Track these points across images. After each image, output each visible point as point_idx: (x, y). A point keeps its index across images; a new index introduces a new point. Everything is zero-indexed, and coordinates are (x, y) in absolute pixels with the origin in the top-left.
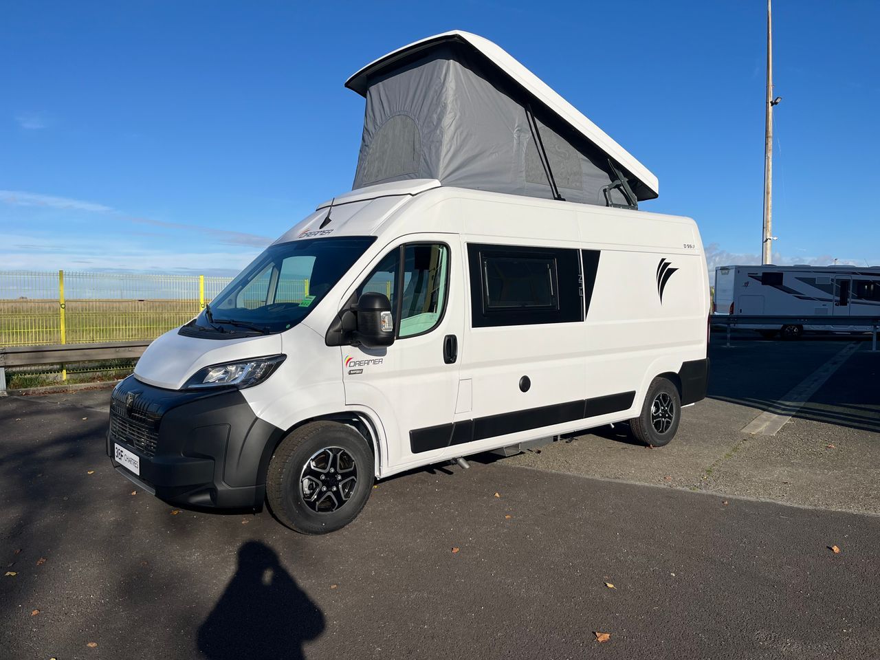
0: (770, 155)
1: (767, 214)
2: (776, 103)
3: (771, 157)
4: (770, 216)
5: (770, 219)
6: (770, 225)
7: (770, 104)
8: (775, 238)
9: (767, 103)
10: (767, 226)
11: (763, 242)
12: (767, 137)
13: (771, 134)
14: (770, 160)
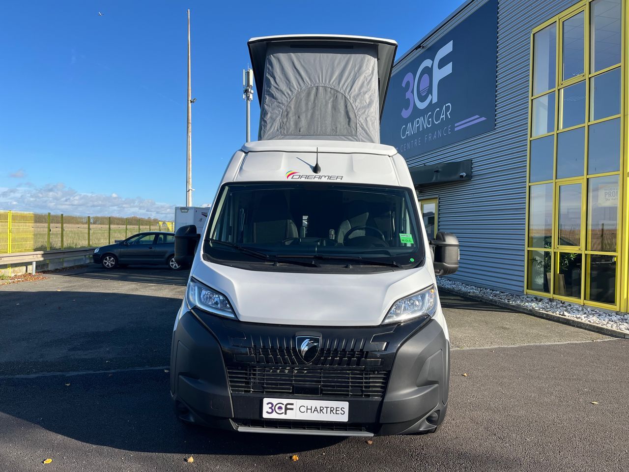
0: (190, 134)
1: (189, 173)
2: (193, 102)
3: (191, 136)
4: (191, 175)
5: (191, 177)
6: (191, 180)
7: (190, 102)
8: (194, 190)
9: (188, 100)
10: (189, 181)
11: (187, 192)
12: (188, 123)
13: (190, 121)
14: (190, 138)
